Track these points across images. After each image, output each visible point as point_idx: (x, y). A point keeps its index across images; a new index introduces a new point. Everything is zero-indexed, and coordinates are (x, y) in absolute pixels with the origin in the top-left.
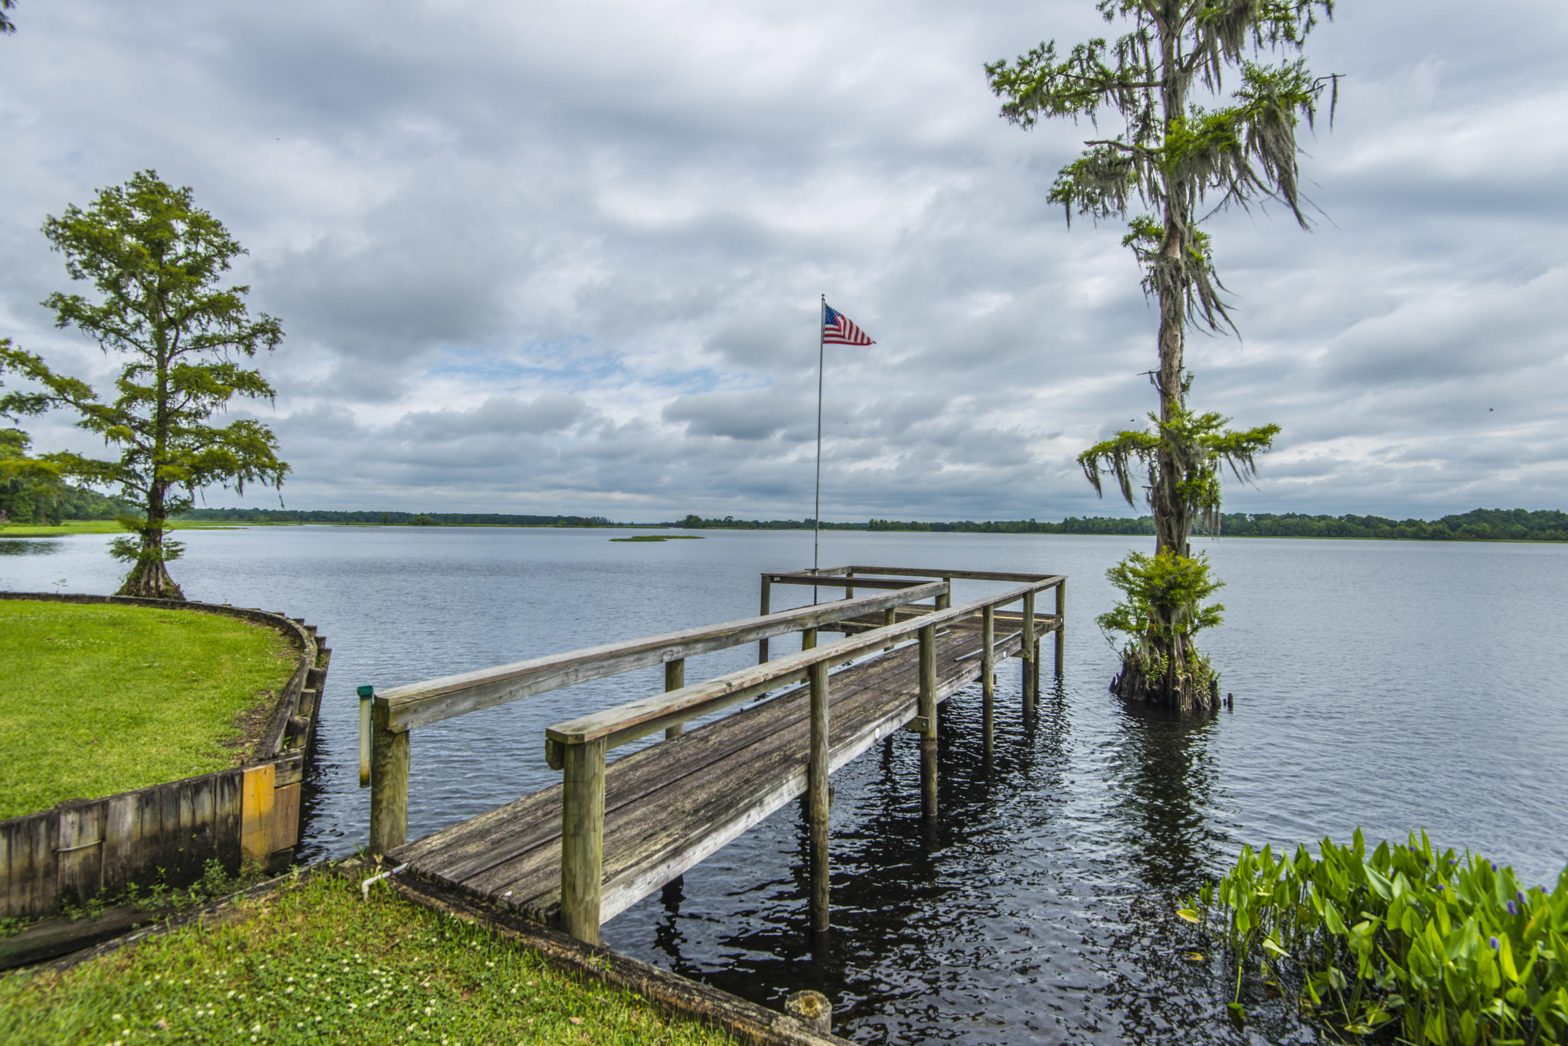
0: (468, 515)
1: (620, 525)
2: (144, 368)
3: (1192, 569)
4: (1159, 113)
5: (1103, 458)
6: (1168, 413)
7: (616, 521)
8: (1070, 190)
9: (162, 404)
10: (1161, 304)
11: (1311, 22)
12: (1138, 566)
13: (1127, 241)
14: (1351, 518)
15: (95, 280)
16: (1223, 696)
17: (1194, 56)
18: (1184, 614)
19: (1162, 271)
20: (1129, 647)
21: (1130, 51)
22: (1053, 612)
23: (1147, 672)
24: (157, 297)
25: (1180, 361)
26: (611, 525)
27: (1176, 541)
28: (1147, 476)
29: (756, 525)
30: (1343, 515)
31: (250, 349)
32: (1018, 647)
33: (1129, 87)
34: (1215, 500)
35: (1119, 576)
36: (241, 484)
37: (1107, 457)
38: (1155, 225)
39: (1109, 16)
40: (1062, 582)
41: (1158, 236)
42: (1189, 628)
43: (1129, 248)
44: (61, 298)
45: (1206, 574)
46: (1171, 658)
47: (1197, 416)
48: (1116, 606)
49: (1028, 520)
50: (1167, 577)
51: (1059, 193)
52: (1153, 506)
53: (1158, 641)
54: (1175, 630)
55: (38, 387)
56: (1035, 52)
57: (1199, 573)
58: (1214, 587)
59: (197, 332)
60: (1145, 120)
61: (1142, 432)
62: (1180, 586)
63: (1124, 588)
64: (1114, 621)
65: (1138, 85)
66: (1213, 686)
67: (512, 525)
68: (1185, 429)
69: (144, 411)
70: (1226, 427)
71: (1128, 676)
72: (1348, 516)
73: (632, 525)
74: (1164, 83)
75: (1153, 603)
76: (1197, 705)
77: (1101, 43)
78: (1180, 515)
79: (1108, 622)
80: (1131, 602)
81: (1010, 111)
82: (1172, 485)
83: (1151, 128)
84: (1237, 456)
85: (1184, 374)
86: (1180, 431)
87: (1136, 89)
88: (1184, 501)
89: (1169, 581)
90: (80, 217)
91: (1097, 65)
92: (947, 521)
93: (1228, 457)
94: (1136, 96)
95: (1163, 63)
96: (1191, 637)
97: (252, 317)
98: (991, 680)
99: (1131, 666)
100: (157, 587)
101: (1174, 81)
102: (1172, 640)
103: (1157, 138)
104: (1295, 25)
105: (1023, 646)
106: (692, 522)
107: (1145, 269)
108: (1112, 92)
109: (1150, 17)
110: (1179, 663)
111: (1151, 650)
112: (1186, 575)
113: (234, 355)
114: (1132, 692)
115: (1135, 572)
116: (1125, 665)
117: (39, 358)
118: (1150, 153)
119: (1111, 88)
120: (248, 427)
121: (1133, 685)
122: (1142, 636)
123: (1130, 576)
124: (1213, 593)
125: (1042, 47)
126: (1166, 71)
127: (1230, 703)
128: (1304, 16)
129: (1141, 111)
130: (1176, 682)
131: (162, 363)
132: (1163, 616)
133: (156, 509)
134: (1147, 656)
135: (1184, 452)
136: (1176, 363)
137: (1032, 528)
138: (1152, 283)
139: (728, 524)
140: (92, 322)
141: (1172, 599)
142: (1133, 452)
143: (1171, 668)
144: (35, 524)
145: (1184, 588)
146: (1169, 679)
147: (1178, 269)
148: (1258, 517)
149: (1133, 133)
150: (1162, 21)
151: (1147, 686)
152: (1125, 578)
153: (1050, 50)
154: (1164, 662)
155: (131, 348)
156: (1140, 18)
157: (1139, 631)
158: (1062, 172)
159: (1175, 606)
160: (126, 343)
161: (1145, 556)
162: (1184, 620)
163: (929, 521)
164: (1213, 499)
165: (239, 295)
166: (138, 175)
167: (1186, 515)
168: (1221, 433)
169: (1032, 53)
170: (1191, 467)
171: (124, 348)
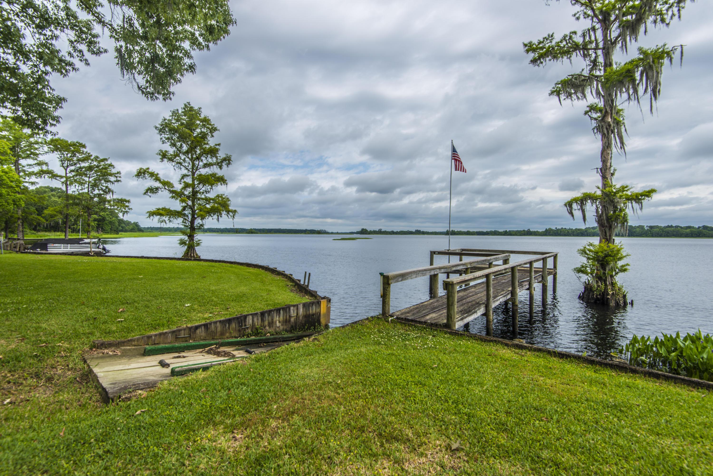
0: (269, 229)
1: (332, 233)
2: (188, 176)
3: (616, 249)
4: (601, 59)
5: (575, 204)
6: (605, 185)
7: (330, 232)
8: (560, 91)
9: (193, 189)
10: (602, 140)
11: (673, 15)
12: (591, 248)
13: (586, 112)
14: (705, 227)
15: (169, 144)
16: (629, 301)
17: (617, 38)
18: (612, 267)
19: (602, 126)
20: (587, 281)
21: (588, 35)
22: (552, 267)
23: (595, 291)
24: (191, 150)
25: (611, 163)
26: (328, 233)
27: (608, 238)
28: (595, 211)
29: (393, 233)
30: (701, 226)
31: (221, 167)
32: (540, 279)
33: (588, 50)
34: (626, 221)
35: (583, 252)
36: (218, 218)
37: (577, 203)
38: (599, 106)
39: (578, 19)
40: (556, 255)
41: (601, 111)
42: (614, 273)
43: (587, 116)
44: (161, 151)
45: (622, 251)
46: (606, 285)
47: (618, 186)
48: (581, 264)
49: (526, 230)
50: (604, 252)
51: (554, 91)
52: (598, 223)
53: (600, 278)
54: (608, 274)
55: (157, 184)
56: (545, 38)
57: (619, 251)
58: (625, 256)
59: (205, 162)
60: (595, 63)
61: (593, 192)
62: (610, 256)
63: (585, 257)
64: (581, 270)
65: (591, 49)
66: (624, 296)
67: (287, 233)
68: (613, 192)
69: (188, 191)
70: (631, 190)
71: (586, 293)
72: (704, 226)
73: (338, 233)
74: (604, 48)
75: (598, 263)
76: (617, 304)
77: (575, 33)
78: (610, 227)
79: (578, 271)
80: (588, 262)
81: (534, 61)
82: (606, 215)
83: (597, 66)
84: (636, 202)
85: (612, 168)
86: (610, 193)
87: (590, 51)
88: (612, 221)
89: (605, 254)
90: (166, 121)
91: (573, 41)
92: (485, 230)
93: (632, 203)
94: (590, 53)
95: (603, 40)
96: (615, 277)
97: (221, 155)
98: (533, 289)
99: (588, 288)
100: (194, 256)
101: (608, 49)
102: (606, 278)
103: (600, 70)
104: (665, 17)
105: (542, 279)
106: (364, 232)
107: (594, 124)
108: (580, 52)
109: (597, 21)
110: (609, 287)
111: (597, 282)
112: (613, 251)
113: (215, 170)
114: (588, 299)
115: (590, 250)
116: (585, 288)
117: (158, 174)
118: (597, 77)
119: (579, 50)
120: (221, 197)
121: (589, 296)
122: (593, 276)
123: (588, 252)
124: (625, 259)
125: (549, 36)
126: (604, 44)
127: (632, 303)
128: (670, 13)
129: (592, 59)
130: (608, 294)
131: (193, 174)
132: (602, 268)
133: (193, 229)
134: (595, 284)
135: (612, 201)
136: (608, 164)
137: (529, 233)
138: (597, 129)
139: (380, 232)
140: (171, 160)
141: (607, 261)
142: (589, 201)
143: (606, 289)
144: (111, 234)
145: (612, 256)
146: (605, 293)
147: (610, 126)
148: (651, 227)
149: (589, 68)
150: (603, 23)
151: (595, 296)
152: (586, 253)
153: (552, 36)
154: (603, 287)
155: (183, 168)
156: (593, 21)
157: (592, 274)
158: (556, 84)
159: (608, 264)
160: (182, 167)
161: (595, 244)
162: (612, 269)
163: (475, 230)
164: (625, 220)
165: (217, 147)
166: (185, 105)
167: (613, 227)
168: (629, 193)
169: (544, 39)
170: (615, 207)
171: (181, 168)
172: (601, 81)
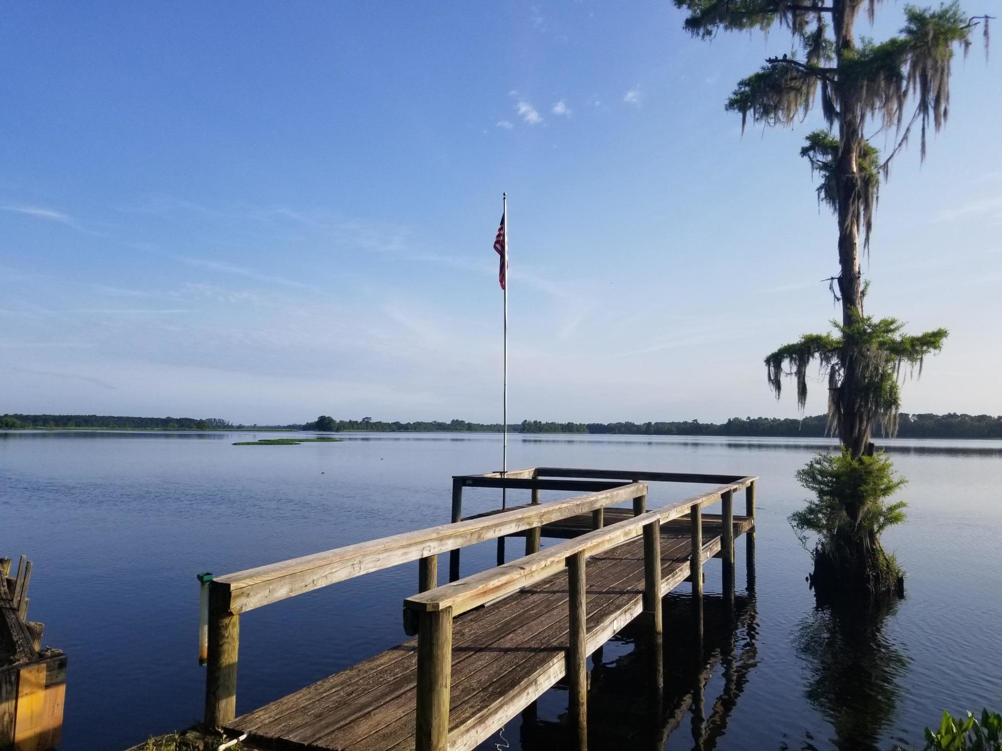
1: (240, 428)
3: (876, 468)
4: (830, 34)
5: (788, 360)
6: (849, 319)
7: (236, 424)
8: (746, 100)
13: (804, 152)
18: (870, 512)
20: (819, 547)
22: (744, 514)
23: (838, 572)
25: (859, 268)
28: (829, 379)
32: (719, 548)
33: (803, 10)
34: (895, 401)
35: (810, 477)
37: (791, 358)
38: (830, 138)
40: (752, 484)
41: (834, 149)
42: (876, 527)
43: (806, 158)
45: (889, 473)
47: (875, 321)
48: (807, 505)
49: (690, 421)
50: (853, 475)
51: (735, 102)
52: (838, 407)
54: (863, 528)
57: (883, 472)
58: (897, 484)
60: (816, 41)
61: (824, 334)
63: (813, 488)
65: (810, 9)
68: (865, 334)
70: (902, 331)
73: (255, 428)
74: (835, 9)
75: (841, 503)
79: (800, 522)
80: (821, 502)
83: (822, 48)
84: (910, 359)
86: (861, 335)
89: (854, 478)
94: (808, 19)
96: (878, 536)
98: (701, 578)
101: (844, 9)
102: (860, 538)
103: (829, 57)
105: (723, 546)
106: (324, 425)
107: (819, 178)
110: (868, 561)
112: (871, 473)
115: (823, 473)
116: (817, 564)
118: (823, 71)
122: (832, 535)
123: (818, 477)
124: (896, 490)
129: (812, 32)
130: (866, 579)
132: (850, 514)
136: (855, 270)
138: (826, 191)
141: (858, 496)
142: (816, 355)
143: (861, 567)
146: (860, 577)
149: (805, 51)
152: (814, 479)
158: (741, 84)
159: (861, 502)
162: (871, 518)
164: (892, 401)
168: (897, 337)
172: (832, 81)
